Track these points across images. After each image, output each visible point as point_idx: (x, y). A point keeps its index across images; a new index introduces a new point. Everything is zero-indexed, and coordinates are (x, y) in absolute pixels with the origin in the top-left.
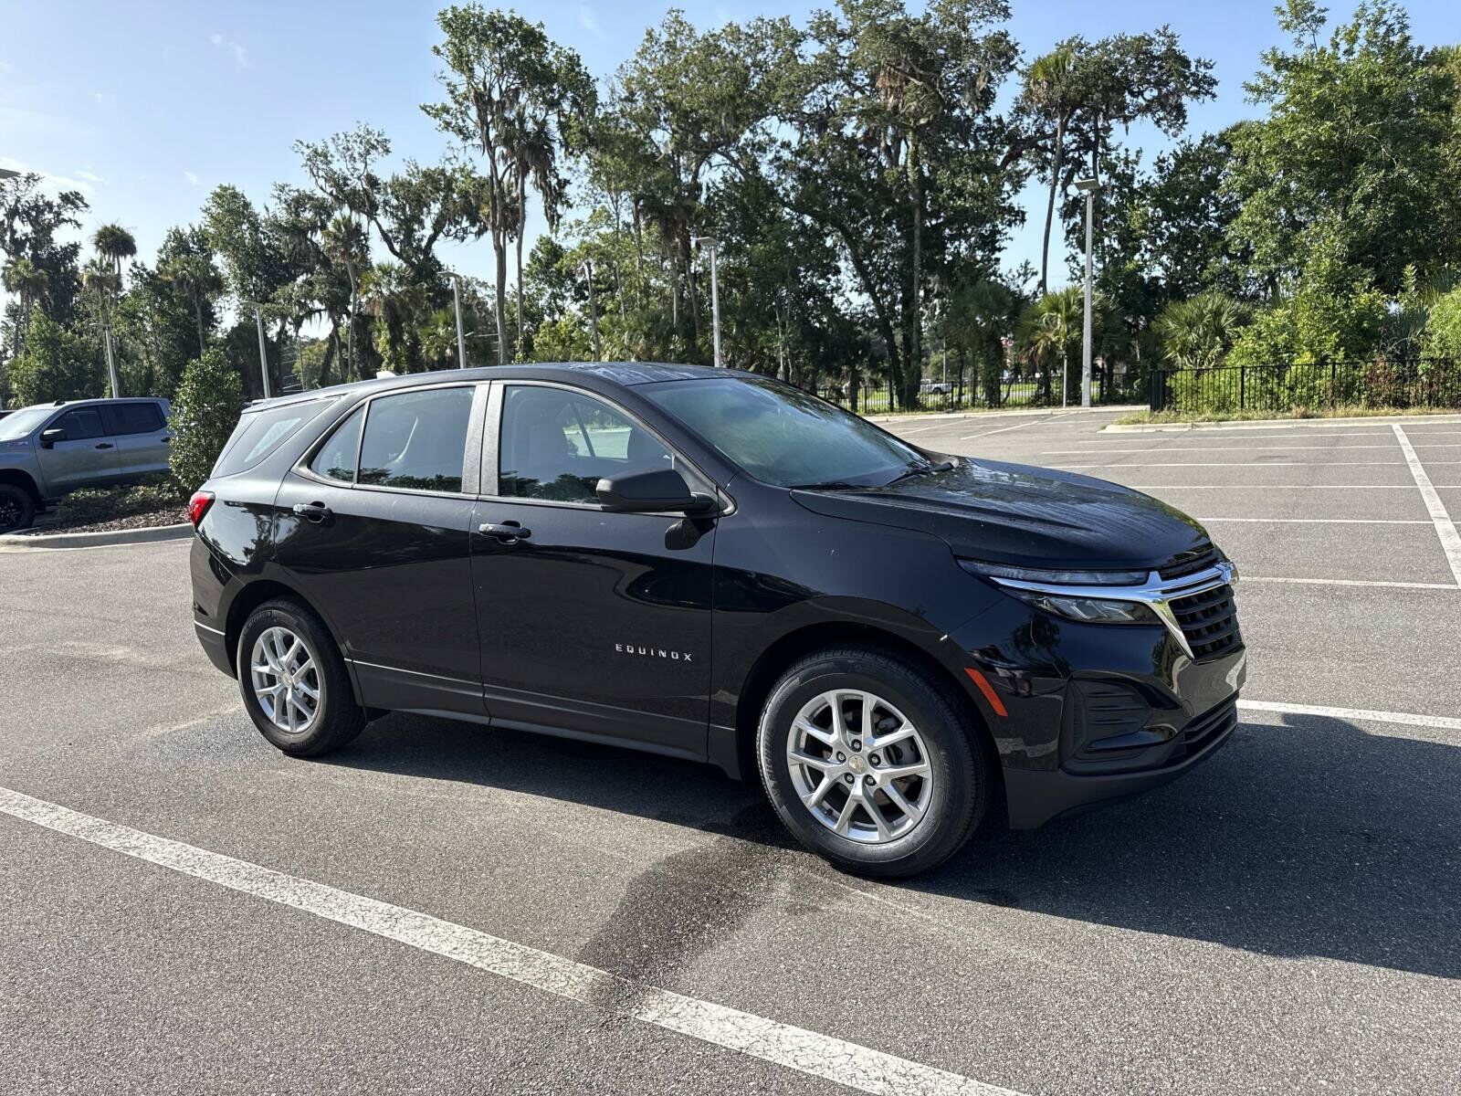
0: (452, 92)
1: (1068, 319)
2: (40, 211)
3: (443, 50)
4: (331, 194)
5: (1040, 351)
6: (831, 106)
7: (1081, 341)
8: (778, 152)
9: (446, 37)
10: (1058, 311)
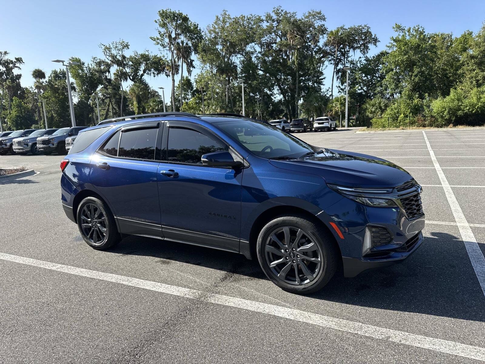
0: (160, 34)
1: (341, 104)
2: (9, 63)
3: (157, 21)
4: (111, 61)
5: (333, 113)
6: (271, 41)
7: (345, 110)
8: (257, 54)
9: (159, 18)
10: (338, 102)
